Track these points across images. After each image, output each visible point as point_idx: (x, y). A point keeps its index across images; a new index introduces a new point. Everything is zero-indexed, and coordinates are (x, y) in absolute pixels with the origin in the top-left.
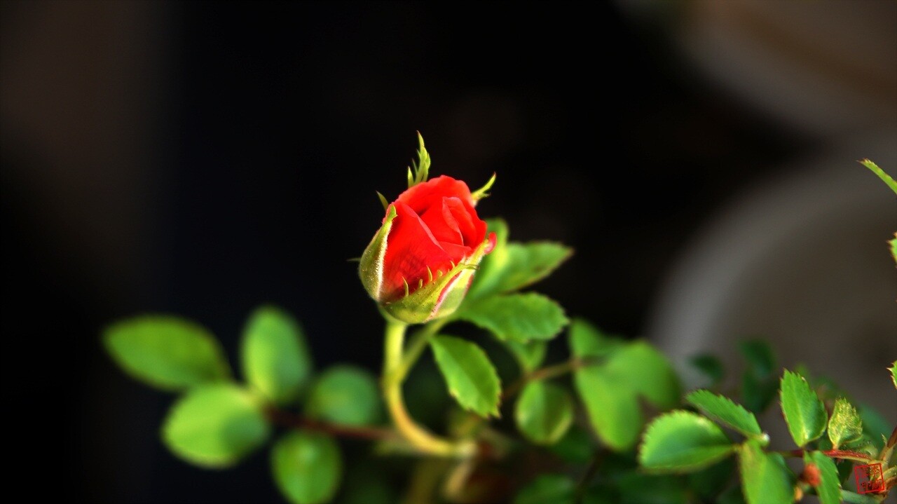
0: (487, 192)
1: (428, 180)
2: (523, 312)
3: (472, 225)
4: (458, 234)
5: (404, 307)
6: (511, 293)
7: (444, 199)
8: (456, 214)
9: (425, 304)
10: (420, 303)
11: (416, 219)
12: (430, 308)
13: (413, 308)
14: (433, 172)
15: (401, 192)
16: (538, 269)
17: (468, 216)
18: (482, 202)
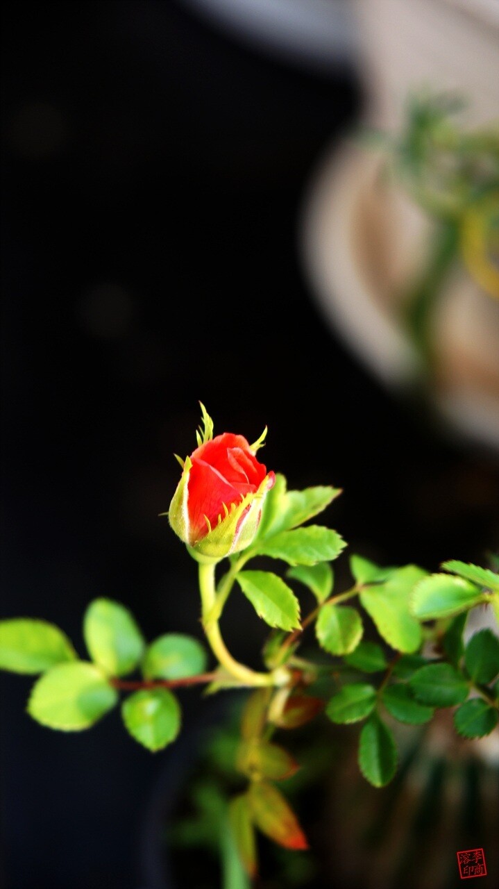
0: (262, 443)
1: (214, 438)
2: (308, 541)
3: (254, 470)
4: (243, 475)
5: (209, 542)
6: (296, 528)
7: (228, 450)
8: (240, 462)
9: (226, 536)
10: (222, 536)
11: (208, 469)
12: (230, 540)
13: (217, 542)
14: (217, 432)
15: (194, 450)
16: (314, 507)
17: (250, 463)
18: (259, 451)
